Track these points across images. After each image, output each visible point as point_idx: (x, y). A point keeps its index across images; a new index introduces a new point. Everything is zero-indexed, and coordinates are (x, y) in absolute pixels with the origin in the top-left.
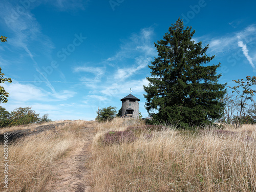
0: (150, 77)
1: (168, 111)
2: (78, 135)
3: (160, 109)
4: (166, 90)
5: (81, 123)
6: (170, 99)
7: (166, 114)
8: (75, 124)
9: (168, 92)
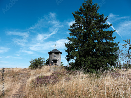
0: (70, 37)
1: (82, 60)
2: (15, 79)
3: (76, 59)
4: (81, 46)
5: (18, 70)
6: (83, 52)
7: (80, 62)
8: (13, 71)
9: (81, 48)
